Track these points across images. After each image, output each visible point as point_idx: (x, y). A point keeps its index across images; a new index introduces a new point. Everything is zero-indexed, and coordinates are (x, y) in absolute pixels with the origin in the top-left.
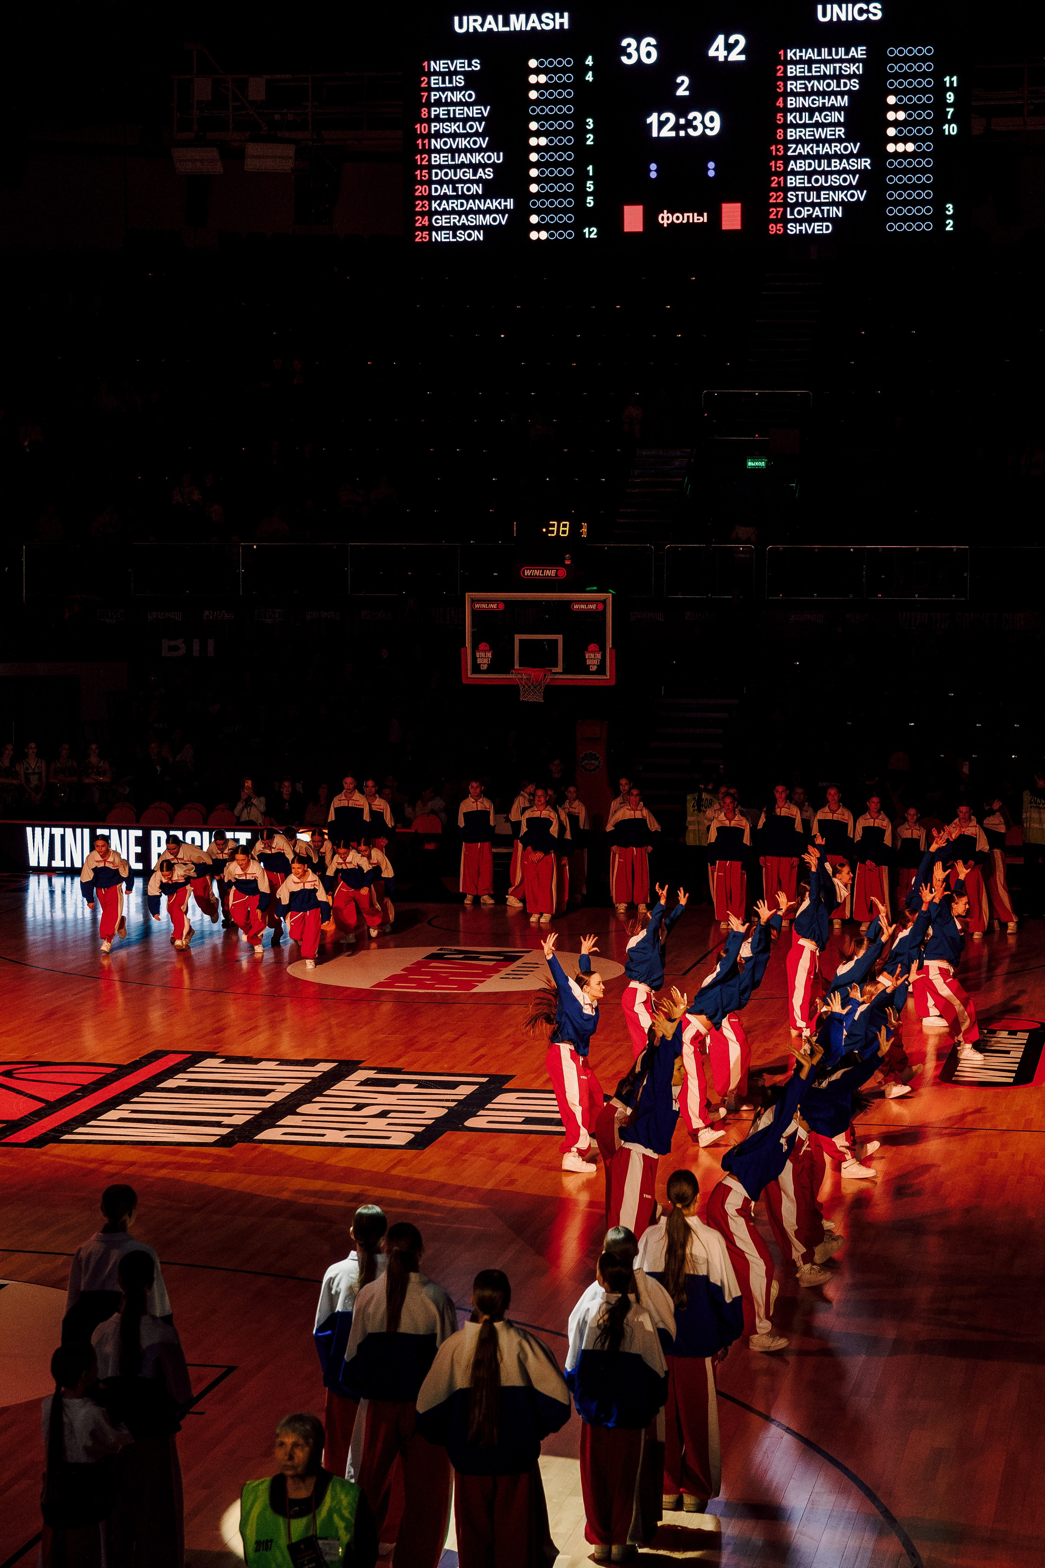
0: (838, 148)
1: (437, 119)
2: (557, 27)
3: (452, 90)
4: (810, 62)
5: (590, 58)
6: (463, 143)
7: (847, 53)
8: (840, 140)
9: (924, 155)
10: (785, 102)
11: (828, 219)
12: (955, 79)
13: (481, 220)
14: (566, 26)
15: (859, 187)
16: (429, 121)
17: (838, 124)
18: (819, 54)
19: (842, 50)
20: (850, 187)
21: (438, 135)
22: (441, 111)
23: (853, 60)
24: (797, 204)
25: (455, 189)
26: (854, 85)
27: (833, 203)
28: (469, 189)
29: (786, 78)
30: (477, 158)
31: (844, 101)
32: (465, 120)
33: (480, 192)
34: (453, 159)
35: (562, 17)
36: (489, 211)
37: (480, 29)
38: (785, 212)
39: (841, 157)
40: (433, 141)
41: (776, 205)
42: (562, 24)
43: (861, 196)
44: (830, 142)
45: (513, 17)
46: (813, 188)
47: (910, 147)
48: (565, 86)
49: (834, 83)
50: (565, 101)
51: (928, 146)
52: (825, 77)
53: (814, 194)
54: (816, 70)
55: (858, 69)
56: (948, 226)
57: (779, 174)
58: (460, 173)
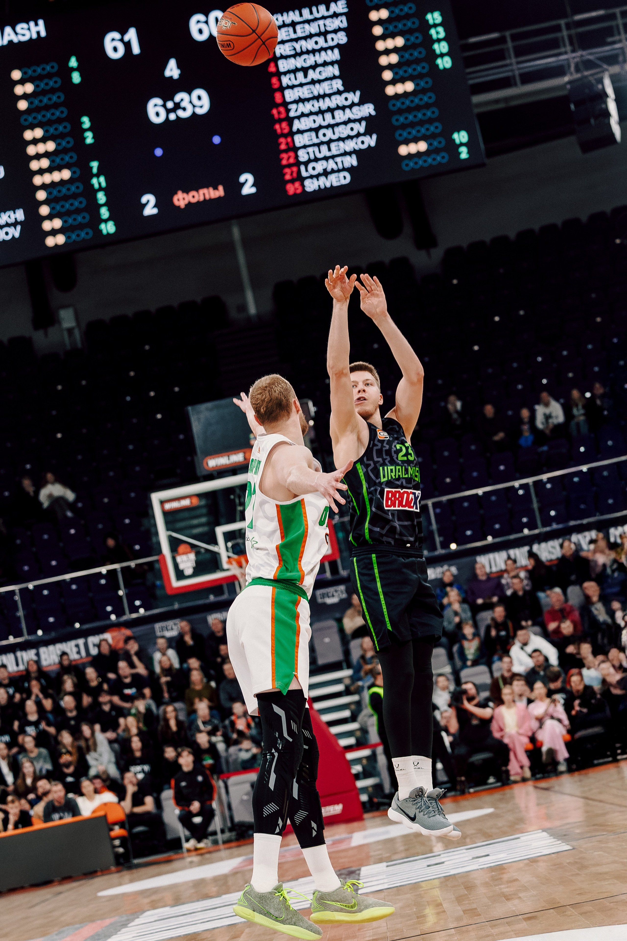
0: (338, 100)
2: (34, 36)
4: (293, 24)
5: (73, 59)
7: (328, 9)
8: (339, 93)
9: (424, 91)
10: (277, 66)
11: (344, 169)
12: (436, 15)
15: (368, 132)
17: (334, 77)
18: (301, 15)
20: (358, 135)
23: (336, 15)
24: (310, 161)
26: (342, 38)
27: (345, 154)
31: (335, 55)
35: (36, 24)
38: (299, 172)
41: (289, 166)
42: (38, 33)
43: (371, 141)
44: (330, 95)
46: (322, 143)
47: (409, 86)
48: (53, 91)
49: (321, 40)
50: (56, 106)
51: (426, 83)
52: (311, 36)
53: (324, 148)
54: (300, 31)
55: (342, 22)
56: (464, 153)
57: (285, 136)
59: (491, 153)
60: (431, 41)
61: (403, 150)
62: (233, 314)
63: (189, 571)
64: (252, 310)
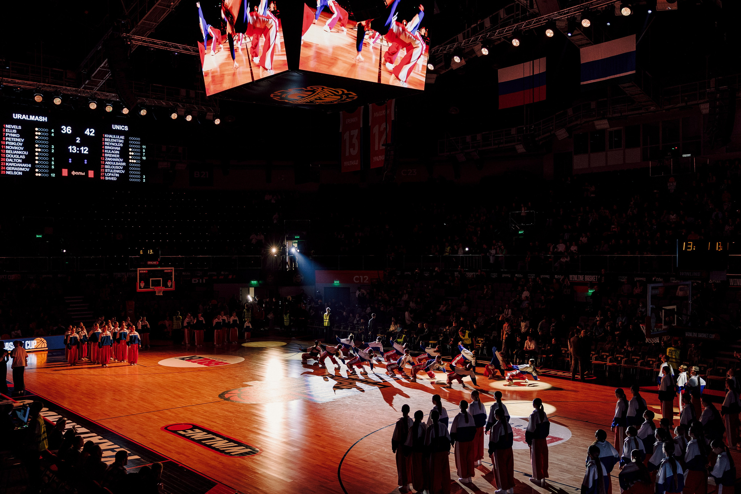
0: (118, 160)
1: (8, 141)
2: (44, 121)
3: (13, 133)
4: (111, 138)
5: (53, 130)
6: (16, 148)
7: (120, 137)
8: (118, 158)
9: (138, 163)
10: (105, 147)
11: (115, 177)
12: (145, 146)
13: (21, 169)
14: (46, 121)
15: (123, 169)
16: (5, 141)
17: (118, 154)
18: (113, 137)
19: (118, 136)
20: (121, 169)
21: (8, 145)
22: (9, 139)
23: (121, 139)
24: (108, 172)
25: (13, 160)
26: (122, 145)
27: (116, 173)
28: (17, 161)
29: (105, 141)
30: (20, 152)
31: (119, 149)
32: (17, 142)
33: (21, 162)
34: (13, 152)
35: (45, 118)
36: (23, 167)
37: (21, 118)
38: (105, 174)
39: (118, 162)
40: (7, 146)
41: (102, 172)
42: (45, 120)
43: (123, 172)
44: (116, 158)
45: (31, 116)
46: (112, 169)
47: (135, 161)
48: (46, 136)
49: (116, 144)
50: (46, 140)
52: (114, 142)
53: (112, 170)
54: (112, 140)
55: (122, 141)
56: (144, 181)
57: (103, 165)
58: (15, 156)
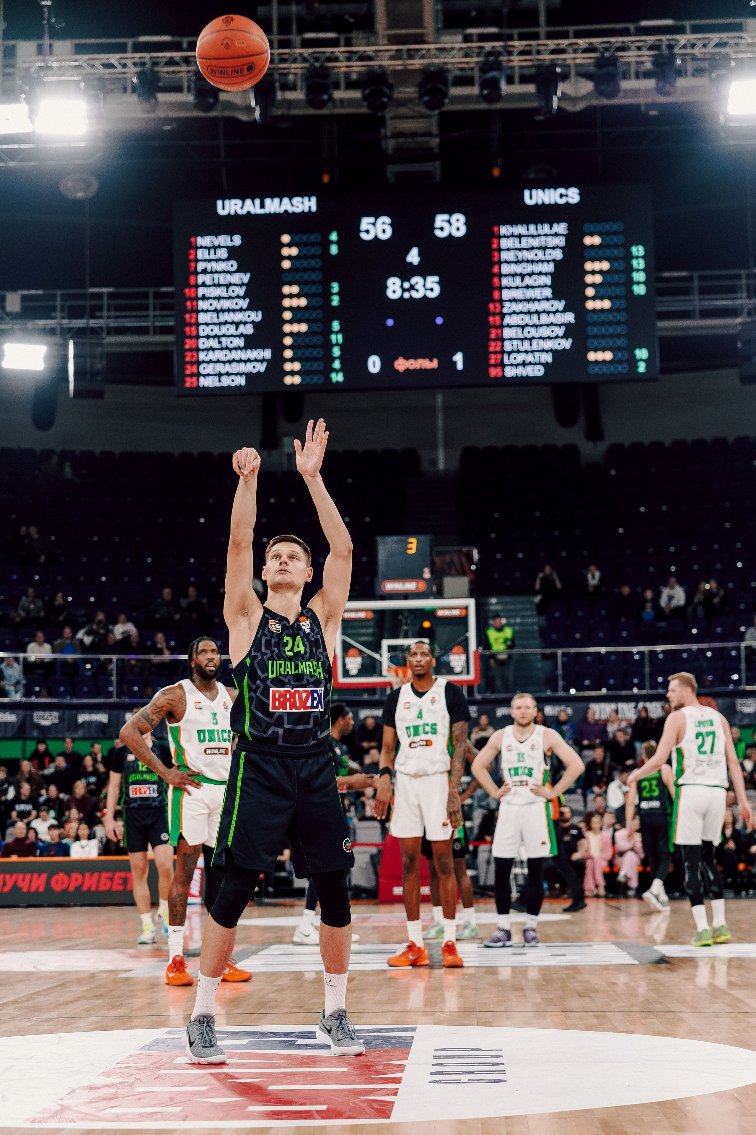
0: (546, 305)
1: (204, 285)
2: (306, 209)
3: (217, 260)
4: (520, 236)
5: (334, 234)
6: (227, 304)
7: (551, 229)
8: (547, 299)
9: (618, 310)
10: (500, 269)
11: (540, 363)
12: (641, 248)
13: (242, 367)
15: (565, 336)
16: (196, 286)
17: (546, 286)
18: (528, 230)
20: (557, 337)
21: (204, 298)
22: (207, 278)
23: (556, 235)
24: (513, 351)
25: (220, 343)
26: (558, 255)
27: (543, 351)
28: (231, 342)
29: (500, 250)
30: (238, 317)
31: (550, 268)
32: (228, 286)
33: (242, 345)
34: (218, 317)
35: (310, 200)
36: (249, 360)
37: (240, 211)
38: (502, 359)
40: (200, 302)
41: (495, 353)
42: (310, 207)
43: (567, 344)
44: (539, 300)
45: (268, 201)
46: (526, 338)
47: (606, 304)
48: (313, 257)
49: (540, 253)
50: (313, 270)
51: (621, 304)
52: (532, 248)
53: (527, 343)
54: (525, 243)
55: (561, 241)
56: (642, 368)
57: (496, 327)
58: (224, 330)
59: (664, 371)
60: (631, 269)
61: (592, 356)
62: (425, 466)
63: (354, 671)
64: (441, 465)
